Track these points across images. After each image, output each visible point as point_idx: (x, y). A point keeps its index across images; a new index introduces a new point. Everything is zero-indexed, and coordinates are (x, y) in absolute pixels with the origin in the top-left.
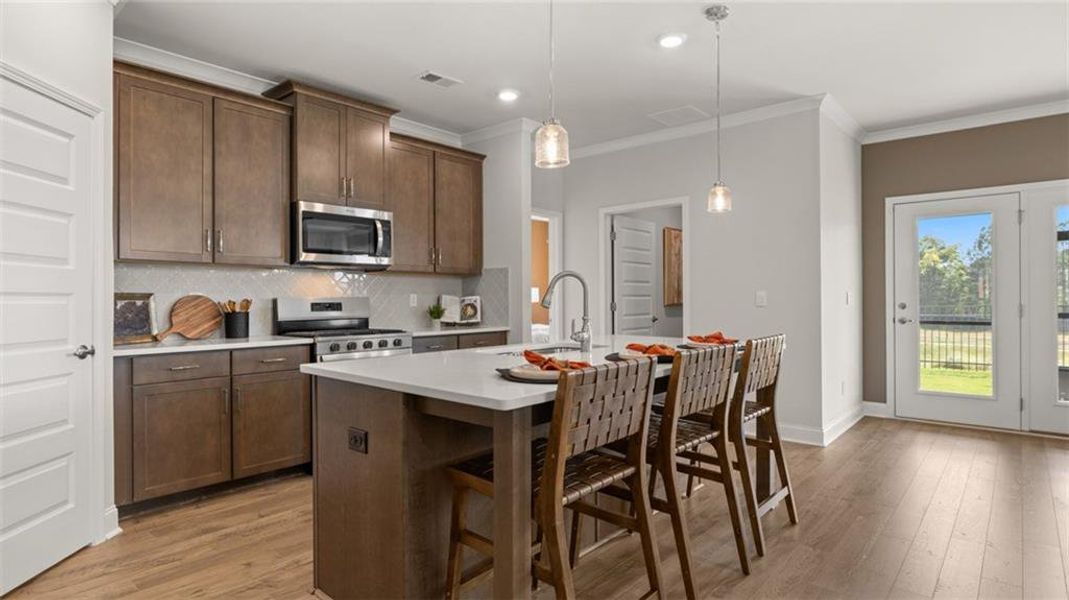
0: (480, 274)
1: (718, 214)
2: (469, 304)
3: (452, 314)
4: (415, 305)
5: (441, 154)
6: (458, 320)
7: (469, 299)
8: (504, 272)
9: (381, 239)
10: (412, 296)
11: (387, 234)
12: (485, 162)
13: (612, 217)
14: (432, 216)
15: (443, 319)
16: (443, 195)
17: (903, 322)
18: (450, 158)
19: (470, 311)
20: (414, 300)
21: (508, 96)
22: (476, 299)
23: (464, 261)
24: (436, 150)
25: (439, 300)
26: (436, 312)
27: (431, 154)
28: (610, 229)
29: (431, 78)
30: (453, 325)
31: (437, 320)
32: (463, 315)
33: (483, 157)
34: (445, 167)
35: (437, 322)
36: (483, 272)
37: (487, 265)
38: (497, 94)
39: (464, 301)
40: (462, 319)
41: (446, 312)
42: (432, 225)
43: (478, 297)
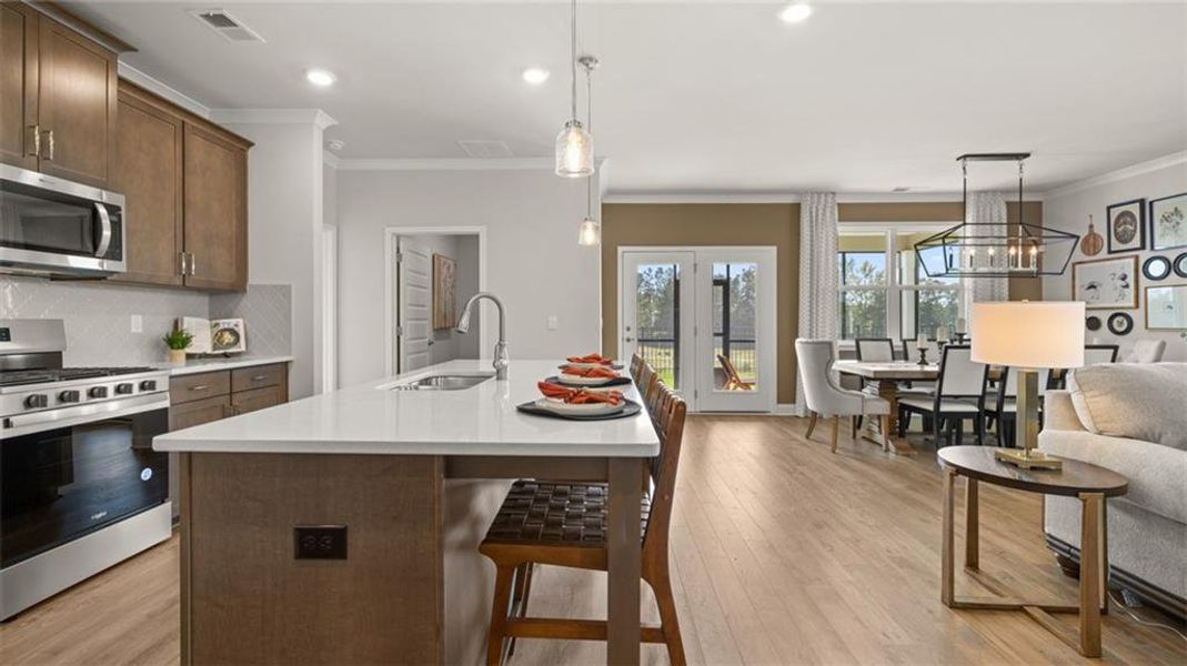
0: (245, 290)
1: (587, 246)
2: (226, 330)
3: (202, 342)
4: (140, 330)
5: (193, 127)
6: (209, 351)
7: (225, 323)
8: (285, 291)
9: (107, 233)
10: (133, 317)
11: (116, 226)
12: (251, 152)
13: (398, 237)
14: (180, 209)
15: (188, 350)
16: (196, 185)
17: (628, 340)
18: (207, 137)
19: (228, 338)
20: (137, 324)
21: (320, 79)
22: (238, 323)
23: (223, 274)
24: (187, 120)
25: (176, 323)
26: (176, 340)
27: (179, 125)
28: (395, 251)
29: (220, 20)
30: (204, 357)
31: (180, 351)
32: (217, 342)
33: (250, 144)
34: (198, 147)
35: (181, 354)
36: (248, 288)
37: (253, 280)
38: (304, 71)
39: (217, 325)
40: (215, 349)
41: (193, 340)
42: (179, 223)
43: (241, 321)
